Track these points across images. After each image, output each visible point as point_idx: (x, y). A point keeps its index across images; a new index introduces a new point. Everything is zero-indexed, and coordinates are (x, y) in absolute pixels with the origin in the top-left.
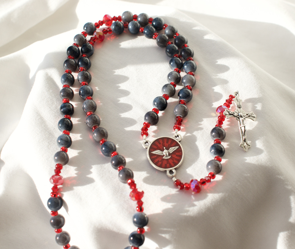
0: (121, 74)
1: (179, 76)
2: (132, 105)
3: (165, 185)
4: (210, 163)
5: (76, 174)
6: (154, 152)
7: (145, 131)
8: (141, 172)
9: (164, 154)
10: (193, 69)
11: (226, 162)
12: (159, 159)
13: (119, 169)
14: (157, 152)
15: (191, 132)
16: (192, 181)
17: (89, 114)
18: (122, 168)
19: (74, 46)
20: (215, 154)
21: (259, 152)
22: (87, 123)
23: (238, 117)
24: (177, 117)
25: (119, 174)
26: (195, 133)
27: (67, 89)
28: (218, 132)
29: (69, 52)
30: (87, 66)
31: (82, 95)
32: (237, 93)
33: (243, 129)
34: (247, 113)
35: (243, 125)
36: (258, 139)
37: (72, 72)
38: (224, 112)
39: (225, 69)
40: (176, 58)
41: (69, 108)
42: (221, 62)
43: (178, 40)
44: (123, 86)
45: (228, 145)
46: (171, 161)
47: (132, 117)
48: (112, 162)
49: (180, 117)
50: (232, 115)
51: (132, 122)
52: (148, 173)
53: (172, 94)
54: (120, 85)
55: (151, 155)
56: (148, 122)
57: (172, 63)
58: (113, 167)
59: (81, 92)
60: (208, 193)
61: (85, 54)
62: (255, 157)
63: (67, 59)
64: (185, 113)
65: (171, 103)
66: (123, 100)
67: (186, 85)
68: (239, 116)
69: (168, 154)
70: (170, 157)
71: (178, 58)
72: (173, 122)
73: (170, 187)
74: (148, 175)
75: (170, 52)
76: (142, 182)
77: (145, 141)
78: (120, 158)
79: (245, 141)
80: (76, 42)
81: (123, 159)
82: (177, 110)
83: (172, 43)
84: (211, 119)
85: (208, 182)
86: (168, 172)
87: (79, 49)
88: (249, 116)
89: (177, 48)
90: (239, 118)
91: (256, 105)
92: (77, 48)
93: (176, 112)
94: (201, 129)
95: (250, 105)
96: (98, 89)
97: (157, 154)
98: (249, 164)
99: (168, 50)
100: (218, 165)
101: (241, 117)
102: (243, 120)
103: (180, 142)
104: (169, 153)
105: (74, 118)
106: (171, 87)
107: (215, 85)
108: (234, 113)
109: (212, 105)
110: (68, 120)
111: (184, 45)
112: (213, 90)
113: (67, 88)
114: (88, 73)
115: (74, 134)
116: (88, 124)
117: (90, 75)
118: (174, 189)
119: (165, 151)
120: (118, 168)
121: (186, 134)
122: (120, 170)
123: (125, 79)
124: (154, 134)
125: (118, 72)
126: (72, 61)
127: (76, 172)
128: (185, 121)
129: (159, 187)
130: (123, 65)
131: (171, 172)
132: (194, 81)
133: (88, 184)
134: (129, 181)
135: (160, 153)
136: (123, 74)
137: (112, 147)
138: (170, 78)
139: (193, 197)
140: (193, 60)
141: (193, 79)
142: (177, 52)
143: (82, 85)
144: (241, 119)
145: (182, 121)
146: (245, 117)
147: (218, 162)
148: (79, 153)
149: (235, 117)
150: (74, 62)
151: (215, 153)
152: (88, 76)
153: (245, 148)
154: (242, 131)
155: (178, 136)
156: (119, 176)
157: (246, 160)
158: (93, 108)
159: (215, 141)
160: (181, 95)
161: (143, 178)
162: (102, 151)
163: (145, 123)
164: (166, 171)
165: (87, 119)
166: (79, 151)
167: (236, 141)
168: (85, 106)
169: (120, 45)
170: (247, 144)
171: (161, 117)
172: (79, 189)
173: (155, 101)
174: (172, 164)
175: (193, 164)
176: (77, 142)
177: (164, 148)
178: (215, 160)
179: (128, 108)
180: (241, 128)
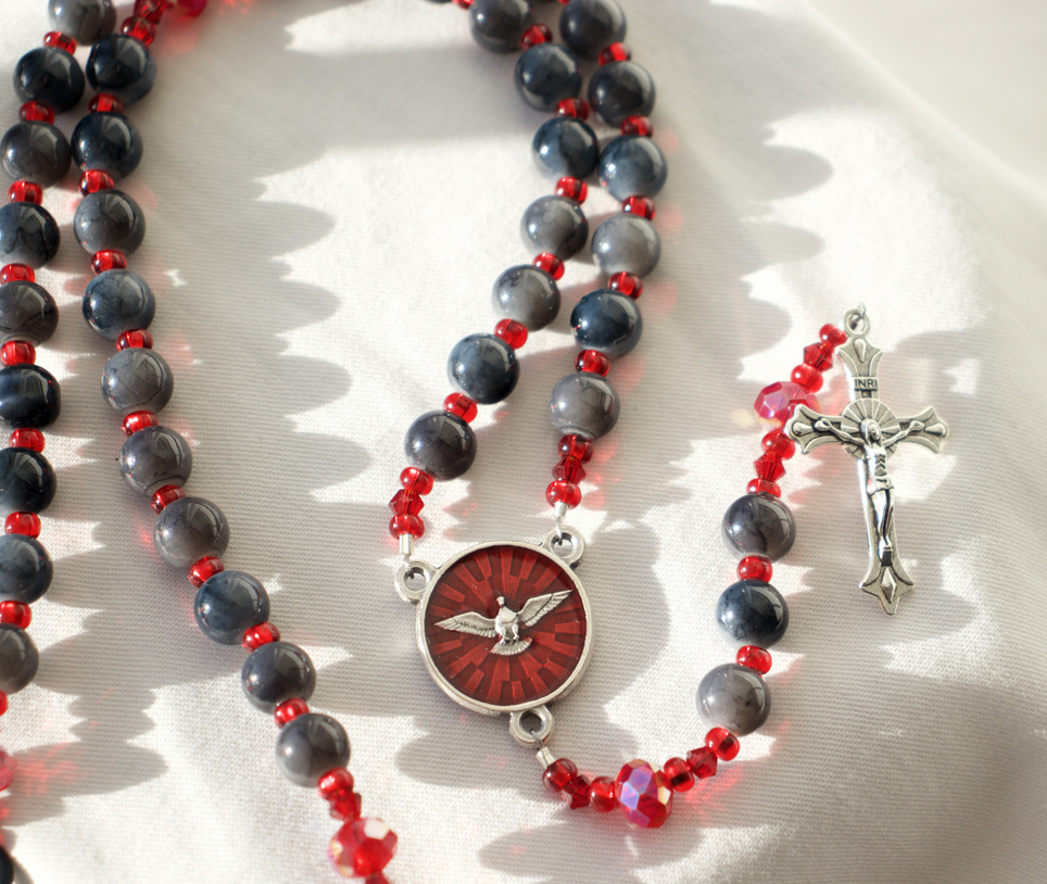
0: (292, 199)
1: (578, 220)
2: (349, 368)
3: (501, 782)
4: (714, 679)
5: (75, 730)
6: (449, 624)
7: (407, 513)
8: (390, 719)
9: (500, 630)
10: (649, 180)
11: (794, 665)
12: (475, 656)
13: (279, 713)
14: (466, 622)
15: (633, 514)
16: (626, 772)
17: (136, 427)
18: (297, 712)
19: (50, 51)
20: (737, 636)
21: (955, 614)
22: (123, 474)
23: (860, 441)
24: (565, 439)
25: (282, 740)
26: (652, 518)
27: (23, 292)
28: (758, 525)
29: (24, 79)
30: (122, 158)
31: (98, 323)
32: (856, 319)
33: (880, 502)
34: (905, 417)
35: (882, 485)
36: (953, 549)
37: (48, 185)
38: (789, 422)
39: (806, 171)
40: (566, 123)
41: (31, 395)
42: (790, 133)
43: (580, 22)
44: (304, 265)
45: (807, 579)
46: (530, 666)
47: (344, 433)
48: (245, 677)
49: (580, 438)
50: (830, 433)
51: (346, 458)
52: (419, 724)
53: (545, 313)
54: (288, 258)
55: (434, 635)
56: (422, 467)
57: (545, 150)
58: (252, 702)
59: (93, 304)
60: (700, 823)
61: (111, 93)
62: (933, 642)
63: (16, 121)
64: (603, 419)
65: (542, 357)
66: (303, 342)
67: (613, 269)
68: (860, 434)
69: (515, 629)
70: (526, 644)
71: (576, 126)
72: (543, 460)
73: (523, 793)
74: (423, 733)
75: (536, 88)
76: (393, 771)
77: (407, 567)
78: (286, 659)
79: (887, 560)
80: (62, 28)
81: (300, 664)
82: (562, 405)
83: (548, 37)
84: (731, 442)
85: (701, 776)
86: (515, 721)
87: (75, 64)
88: (914, 432)
89: (571, 65)
90: (861, 447)
91: (953, 372)
92: (67, 63)
93: (559, 414)
94: (682, 495)
95: (921, 367)
96: (178, 283)
97: (462, 629)
98: (902, 678)
99: (527, 77)
100: (752, 691)
101: (873, 439)
102: (881, 459)
103: (574, 566)
104: (521, 624)
105: (62, 439)
106: (539, 284)
107: (756, 264)
108: (838, 424)
109: (739, 369)
110: (27, 457)
111: (608, 50)
112: (747, 287)
113: (21, 287)
114: (124, 204)
115: (63, 523)
116: (129, 476)
117: (137, 213)
118: (544, 804)
119: (505, 615)
120: (277, 709)
121: (609, 521)
122: (288, 724)
123: (310, 225)
124: (455, 522)
125: (280, 188)
126: (45, 137)
127: (76, 721)
128: (604, 455)
129: (473, 793)
130: (304, 148)
131: (530, 720)
132: (651, 247)
133: (136, 782)
134: (329, 781)
135: (481, 625)
136: (306, 201)
137: (250, 600)
138: (533, 228)
139: (630, 844)
140: (649, 134)
141: (645, 242)
142: (574, 84)
143: (98, 270)
144: (873, 451)
145: (587, 457)
146: (895, 438)
147: (750, 677)
148: (87, 623)
149: (843, 443)
150: (54, 139)
151: (741, 631)
152: (126, 218)
153: (888, 598)
154: (875, 513)
155: (566, 536)
156: (280, 752)
157: (890, 657)
158: (155, 392)
159: (743, 563)
160: (584, 324)
161: (398, 748)
162: (200, 617)
163: (406, 472)
164: (506, 716)
165: (125, 453)
166: (88, 612)
167: (847, 559)
168: (112, 382)
169: (289, 38)
170: (895, 575)
171: (490, 431)
172: (89, 809)
173: (455, 359)
174: (535, 679)
175: (638, 678)
176: (79, 563)
177: (501, 600)
178: (736, 667)
179: (326, 383)
180: (870, 496)
